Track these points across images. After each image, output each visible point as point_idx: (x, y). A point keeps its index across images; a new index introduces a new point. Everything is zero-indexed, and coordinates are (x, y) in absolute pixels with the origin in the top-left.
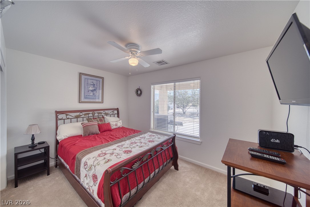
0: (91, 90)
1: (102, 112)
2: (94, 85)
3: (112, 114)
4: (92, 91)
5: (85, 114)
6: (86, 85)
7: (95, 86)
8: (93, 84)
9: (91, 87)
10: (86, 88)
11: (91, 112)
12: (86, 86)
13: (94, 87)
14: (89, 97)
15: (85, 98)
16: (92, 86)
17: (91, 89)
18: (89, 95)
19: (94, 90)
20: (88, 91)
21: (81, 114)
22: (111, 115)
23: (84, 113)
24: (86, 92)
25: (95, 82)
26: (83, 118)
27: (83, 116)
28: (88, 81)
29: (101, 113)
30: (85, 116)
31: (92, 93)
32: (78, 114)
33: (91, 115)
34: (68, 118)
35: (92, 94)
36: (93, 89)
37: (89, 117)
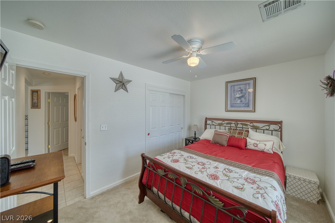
0: (238, 98)
1: (249, 123)
2: (242, 90)
3: (267, 130)
4: (240, 98)
5: (227, 124)
6: (232, 92)
7: (244, 91)
8: (240, 90)
9: (237, 94)
10: (232, 97)
11: (234, 122)
12: (232, 94)
13: (242, 93)
14: (235, 105)
15: (232, 106)
16: (240, 92)
17: (238, 96)
18: (236, 103)
19: (242, 97)
20: (235, 99)
21: (223, 123)
22: (264, 130)
23: (226, 122)
24: (232, 100)
25: (242, 87)
26: (225, 126)
27: (225, 125)
28: (234, 88)
29: (246, 125)
30: (227, 125)
31: (239, 100)
32: (220, 122)
33: (233, 125)
34: (213, 125)
35: (239, 102)
36: (241, 95)
37: (231, 127)
